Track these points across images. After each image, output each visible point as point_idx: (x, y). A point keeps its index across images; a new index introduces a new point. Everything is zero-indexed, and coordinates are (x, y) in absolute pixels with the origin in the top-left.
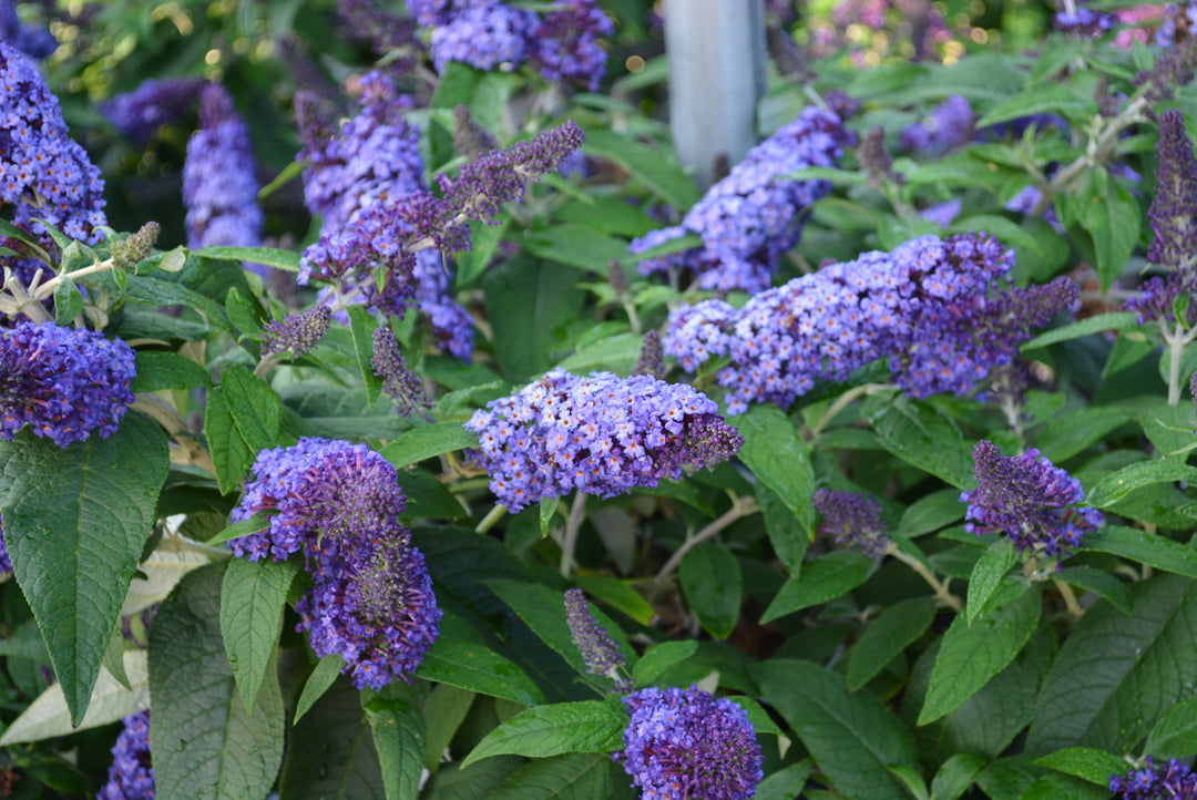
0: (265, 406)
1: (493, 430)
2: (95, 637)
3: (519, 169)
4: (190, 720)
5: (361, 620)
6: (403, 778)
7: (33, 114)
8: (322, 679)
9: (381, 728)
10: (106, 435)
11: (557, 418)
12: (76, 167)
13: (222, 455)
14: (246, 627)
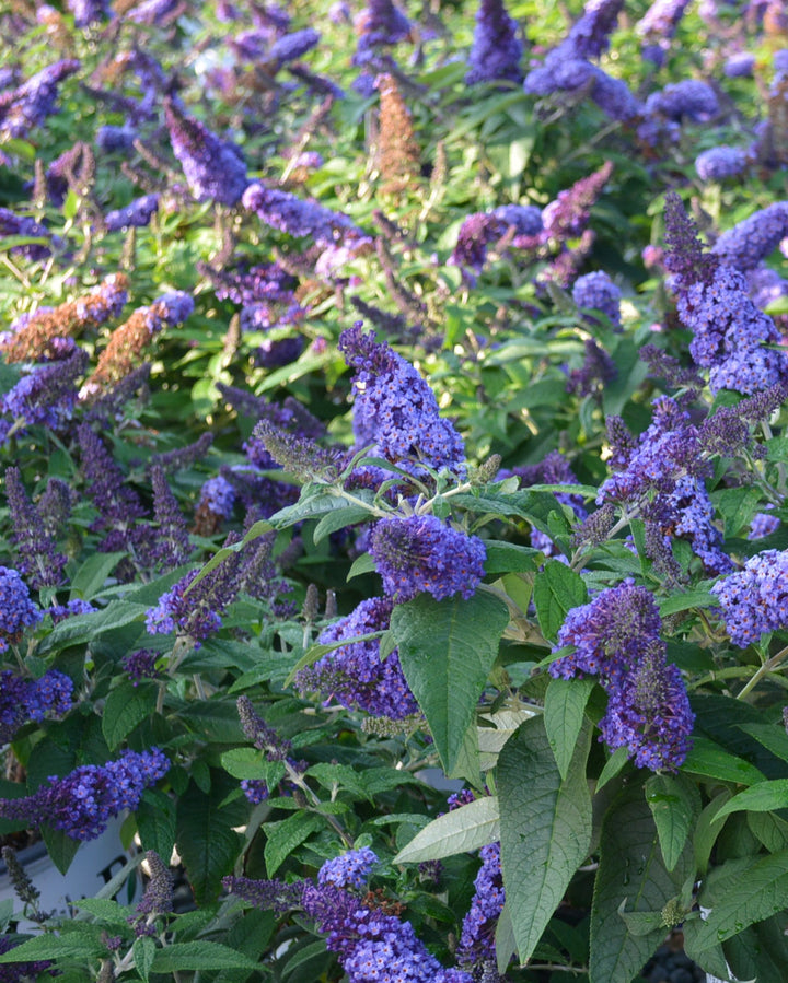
0: (574, 584)
1: (727, 591)
2: (461, 722)
3: (743, 419)
4: (527, 821)
5: (638, 712)
6: (674, 842)
7: (416, 398)
8: (615, 764)
9: (659, 811)
10: (466, 598)
11: (767, 574)
12: (446, 432)
13: (545, 614)
14: (561, 722)
